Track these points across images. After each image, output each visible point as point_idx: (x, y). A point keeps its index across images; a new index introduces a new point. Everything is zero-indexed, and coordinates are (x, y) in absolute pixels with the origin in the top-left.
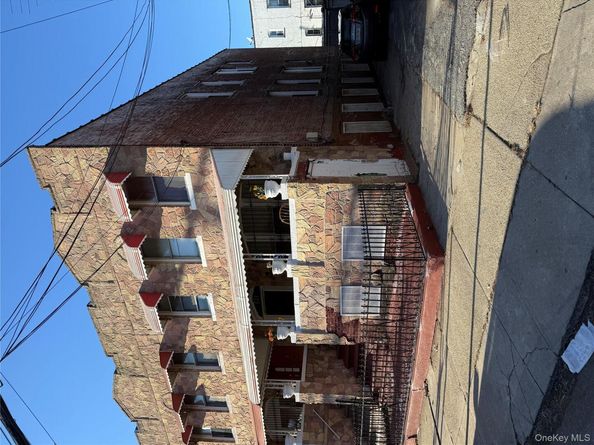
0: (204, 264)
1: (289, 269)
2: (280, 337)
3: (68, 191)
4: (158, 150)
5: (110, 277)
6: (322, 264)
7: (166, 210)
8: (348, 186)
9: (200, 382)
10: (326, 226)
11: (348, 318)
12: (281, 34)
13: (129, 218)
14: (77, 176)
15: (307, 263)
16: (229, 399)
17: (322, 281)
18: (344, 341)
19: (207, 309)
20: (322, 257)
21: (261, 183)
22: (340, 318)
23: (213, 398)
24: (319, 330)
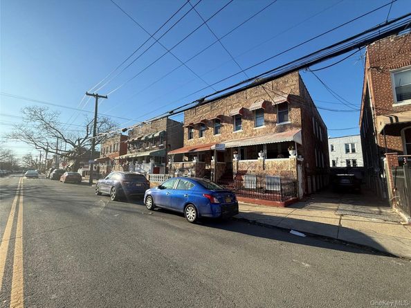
0: (254, 129)
1: (261, 158)
2: (234, 155)
3: (281, 82)
4: (300, 112)
5: (248, 97)
6: (264, 169)
7: (275, 115)
8: (296, 178)
9: (210, 128)
10: (280, 171)
11: (243, 178)
12: (332, 150)
13: (273, 104)
14: (287, 85)
15: (264, 164)
16: (203, 137)
17: (257, 169)
18: (234, 176)
19: (236, 130)
20: (267, 169)
21: (294, 149)
22: (243, 175)
23: (203, 132)
24: (238, 167)
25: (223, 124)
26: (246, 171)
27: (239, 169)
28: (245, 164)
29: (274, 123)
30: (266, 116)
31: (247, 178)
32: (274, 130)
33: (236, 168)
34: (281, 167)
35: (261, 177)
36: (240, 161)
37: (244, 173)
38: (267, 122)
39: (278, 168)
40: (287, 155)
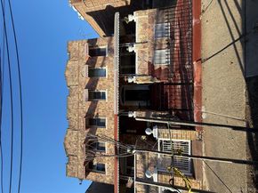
1: (135, 48)
2: (130, 81)
6: (147, 42)
10: (149, 25)
17: (146, 50)
20: (147, 39)
22: (153, 67)
24: (144, 75)
25: (96, 113)
26: (149, 63)
27: (146, 73)
28: (140, 65)
29: (104, 59)
30: (98, 66)
31: (157, 61)
32: (111, 59)
33: (145, 78)
34: (145, 26)
35: (155, 45)
36: (137, 72)
37: (151, 66)
38: (103, 65)
39: (145, 28)
40: (133, 23)
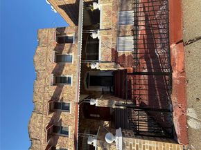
1: (98, 35)
6: (110, 29)
11: (121, 53)
17: (110, 36)
19: (70, 82)
20: (111, 26)
22: (117, 54)
24: (108, 62)
25: (60, 97)
26: (113, 49)
27: (110, 59)
30: (65, 53)
31: (120, 48)
34: (109, 13)
35: (119, 32)
36: (100, 59)
37: (115, 53)
39: (109, 15)
